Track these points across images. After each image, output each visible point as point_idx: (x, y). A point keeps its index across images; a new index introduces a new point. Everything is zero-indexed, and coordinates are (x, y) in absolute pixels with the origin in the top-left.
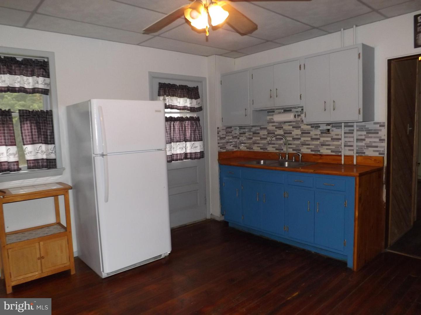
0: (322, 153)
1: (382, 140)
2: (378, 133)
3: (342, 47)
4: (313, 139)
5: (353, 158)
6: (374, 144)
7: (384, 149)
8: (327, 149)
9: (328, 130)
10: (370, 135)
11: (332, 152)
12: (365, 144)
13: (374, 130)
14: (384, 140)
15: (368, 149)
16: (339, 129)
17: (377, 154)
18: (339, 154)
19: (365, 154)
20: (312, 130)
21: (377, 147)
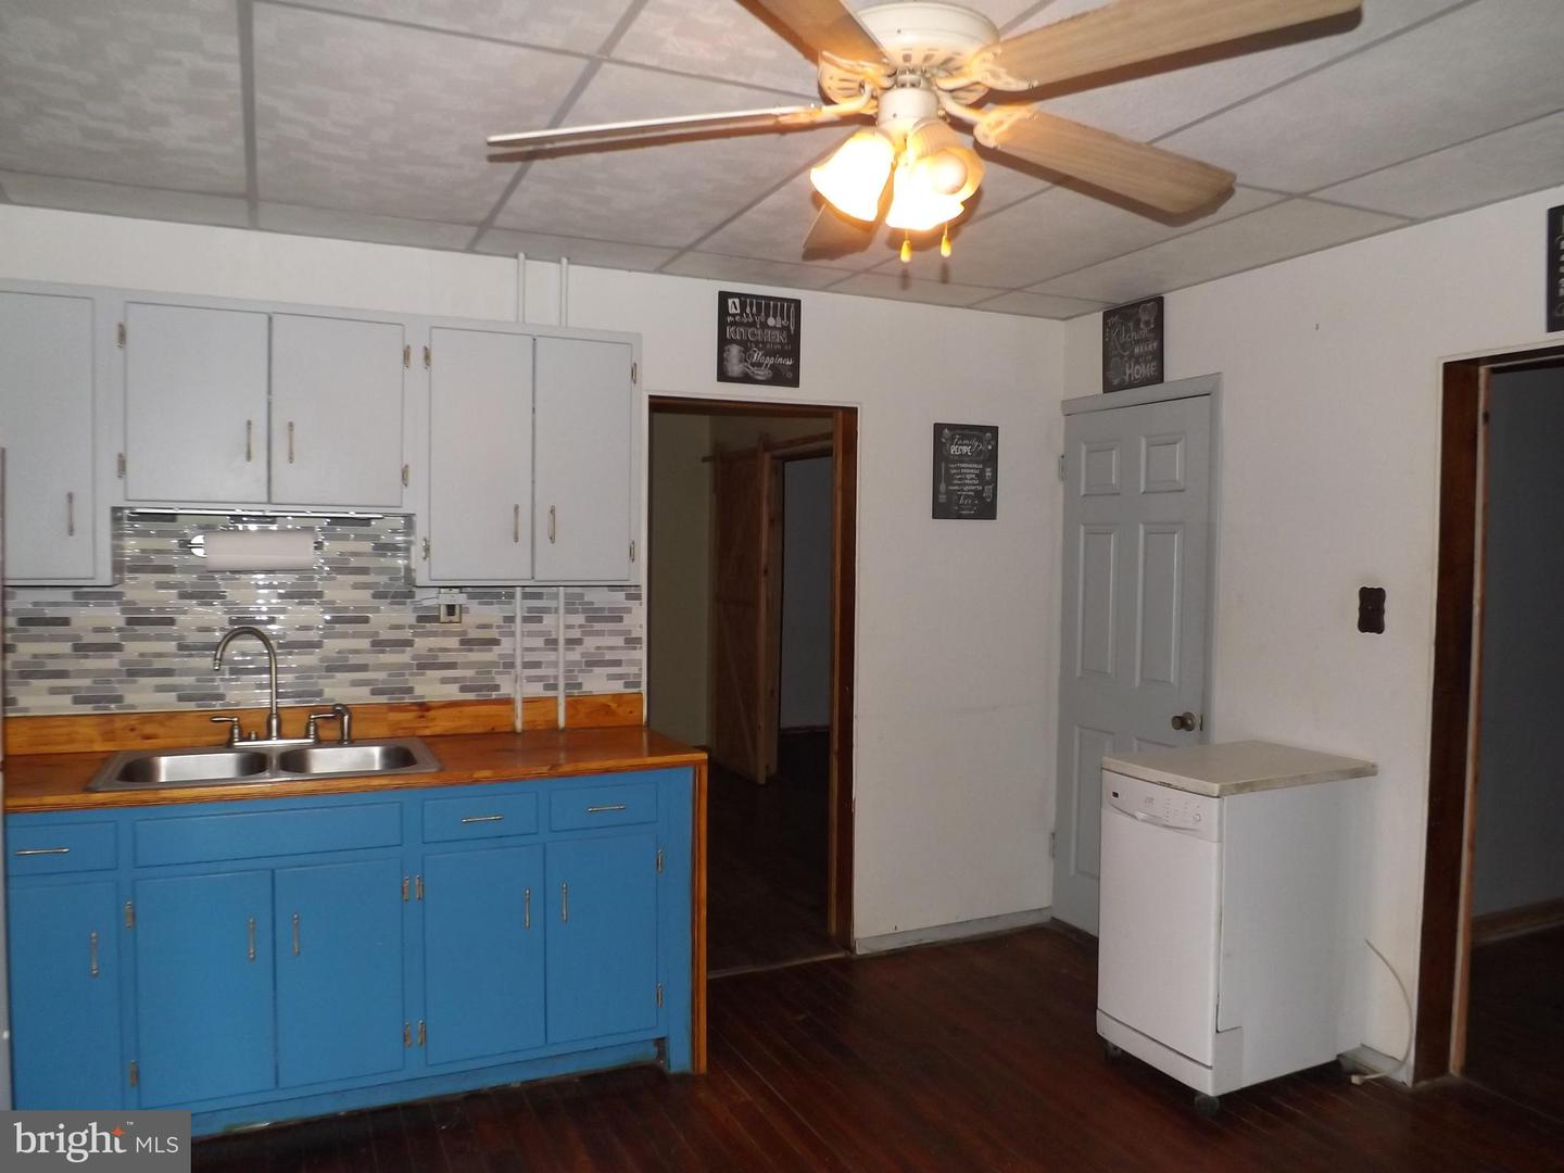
0: (423, 697)
1: (632, 642)
2: (620, 619)
3: (521, 319)
4: (379, 645)
5: (557, 705)
6: (609, 656)
7: (641, 669)
8: (445, 681)
9: (451, 609)
10: (598, 626)
11: (463, 689)
12: (583, 655)
13: (611, 610)
14: (638, 640)
15: (591, 671)
16: (492, 604)
17: (617, 687)
18: (491, 695)
19: (581, 688)
20: (376, 610)
21: (617, 663)
